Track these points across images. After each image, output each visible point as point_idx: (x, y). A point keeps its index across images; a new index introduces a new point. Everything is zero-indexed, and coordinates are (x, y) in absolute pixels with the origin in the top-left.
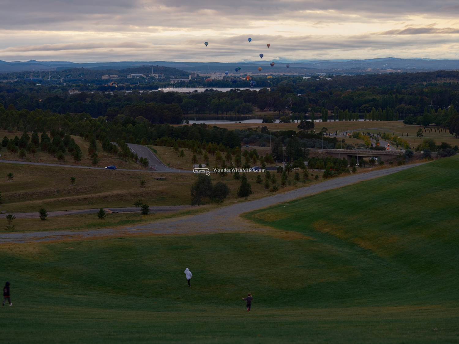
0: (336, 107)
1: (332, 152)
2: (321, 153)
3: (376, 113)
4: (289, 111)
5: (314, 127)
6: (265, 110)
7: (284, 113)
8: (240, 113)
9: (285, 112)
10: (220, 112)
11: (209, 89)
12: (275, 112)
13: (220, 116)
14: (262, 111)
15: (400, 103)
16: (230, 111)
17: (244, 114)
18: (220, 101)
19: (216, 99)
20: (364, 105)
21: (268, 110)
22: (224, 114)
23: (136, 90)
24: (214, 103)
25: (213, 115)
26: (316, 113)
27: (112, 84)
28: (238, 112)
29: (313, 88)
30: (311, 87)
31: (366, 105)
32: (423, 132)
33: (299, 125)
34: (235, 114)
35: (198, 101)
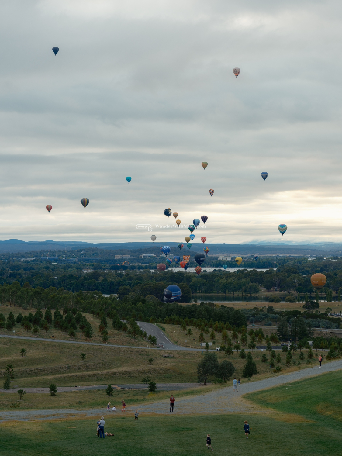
1: (336, 332)
2: (325, 333)
4: (295, 291)
5: (319, 307)
6: (271, 290)
7: (289, 293)
8: (247, 293)
9: (291, 292)
10: (227, 292)
11: (218, 269)
12: (280, 292)
13: (227, 295)
14: (268, 291)
16: (237, 291)
17: (251, 294)
18: (228, 281)
19: (224, 279)
21: (274, 290)
22: (232, 293)
23: (147, 269)
24: (222, 282)
25: (220, 294)
26: (321, 294)
27: (125, 263)
28: (245, 292)
29: (318, 269)
30: (316, 268)
33: (304, 305)
34: (242, 294)
35: (206, 281)
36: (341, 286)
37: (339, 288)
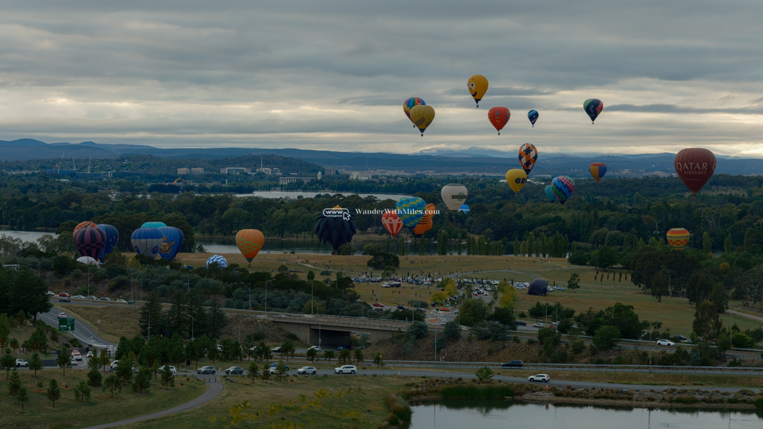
0: (489, 229)
1: (282, 320)
3: (535, 242)
4: (408, 234)
6: (368, 231)
7: (398, 238)
10: (286, 233)
12: (381, 236)
13: (285, 239)
14: (362, 234)
15: (601, 226)
16: (303, 232)
18: (289, 214)
19: (281, 210)
20: (538, 228)
21: (374, 231)
22: (294, 236)
23: (189, 192)
24: (277, 216)
25: (273, 238)
26: (454, 240)
27: (178, 182)
29: (497, 197)
30: (495, 196)
31: (542, 227)
32: (579, 280)
33: (371, 261)
34: (312, 238)
35: (250, 213)
36: (489, 228)
37: (487, 230)
